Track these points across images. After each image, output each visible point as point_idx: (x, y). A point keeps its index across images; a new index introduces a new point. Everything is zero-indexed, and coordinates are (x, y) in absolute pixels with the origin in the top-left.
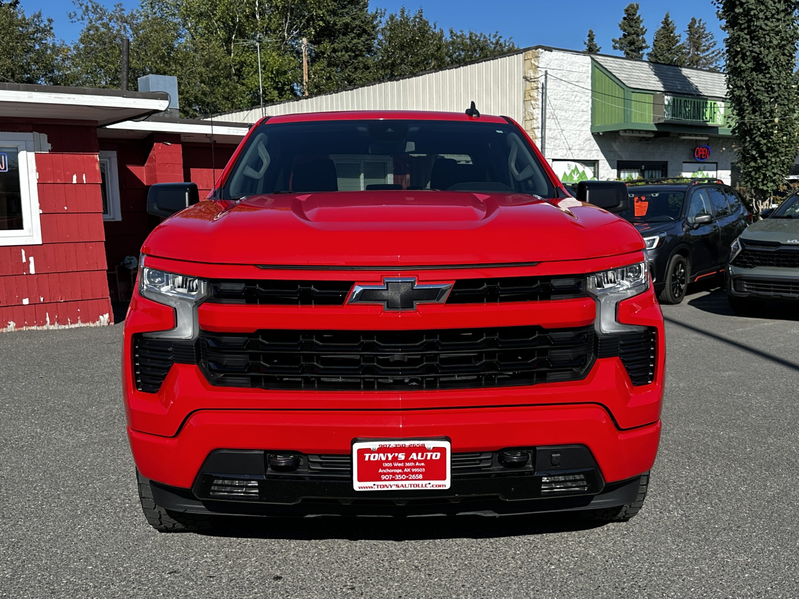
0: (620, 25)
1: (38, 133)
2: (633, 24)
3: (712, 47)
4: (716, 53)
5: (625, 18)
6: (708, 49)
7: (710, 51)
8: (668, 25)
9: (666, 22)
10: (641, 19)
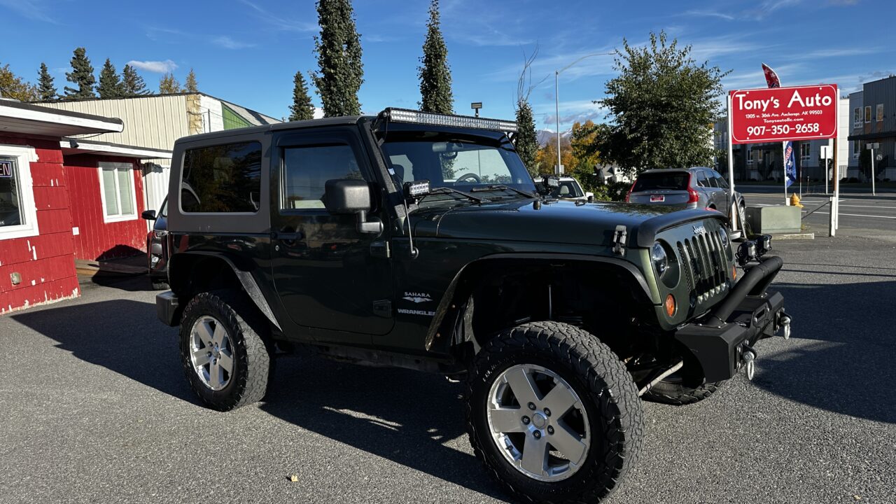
0: (71, 63)
2: (83, 63)
3: (143, 87)
4: (147, 92)
5: (74, 58)
6: (140, 89)
7: (142, 90)
8: (110, 67)
9: (107, 65)
10: (88, 60)
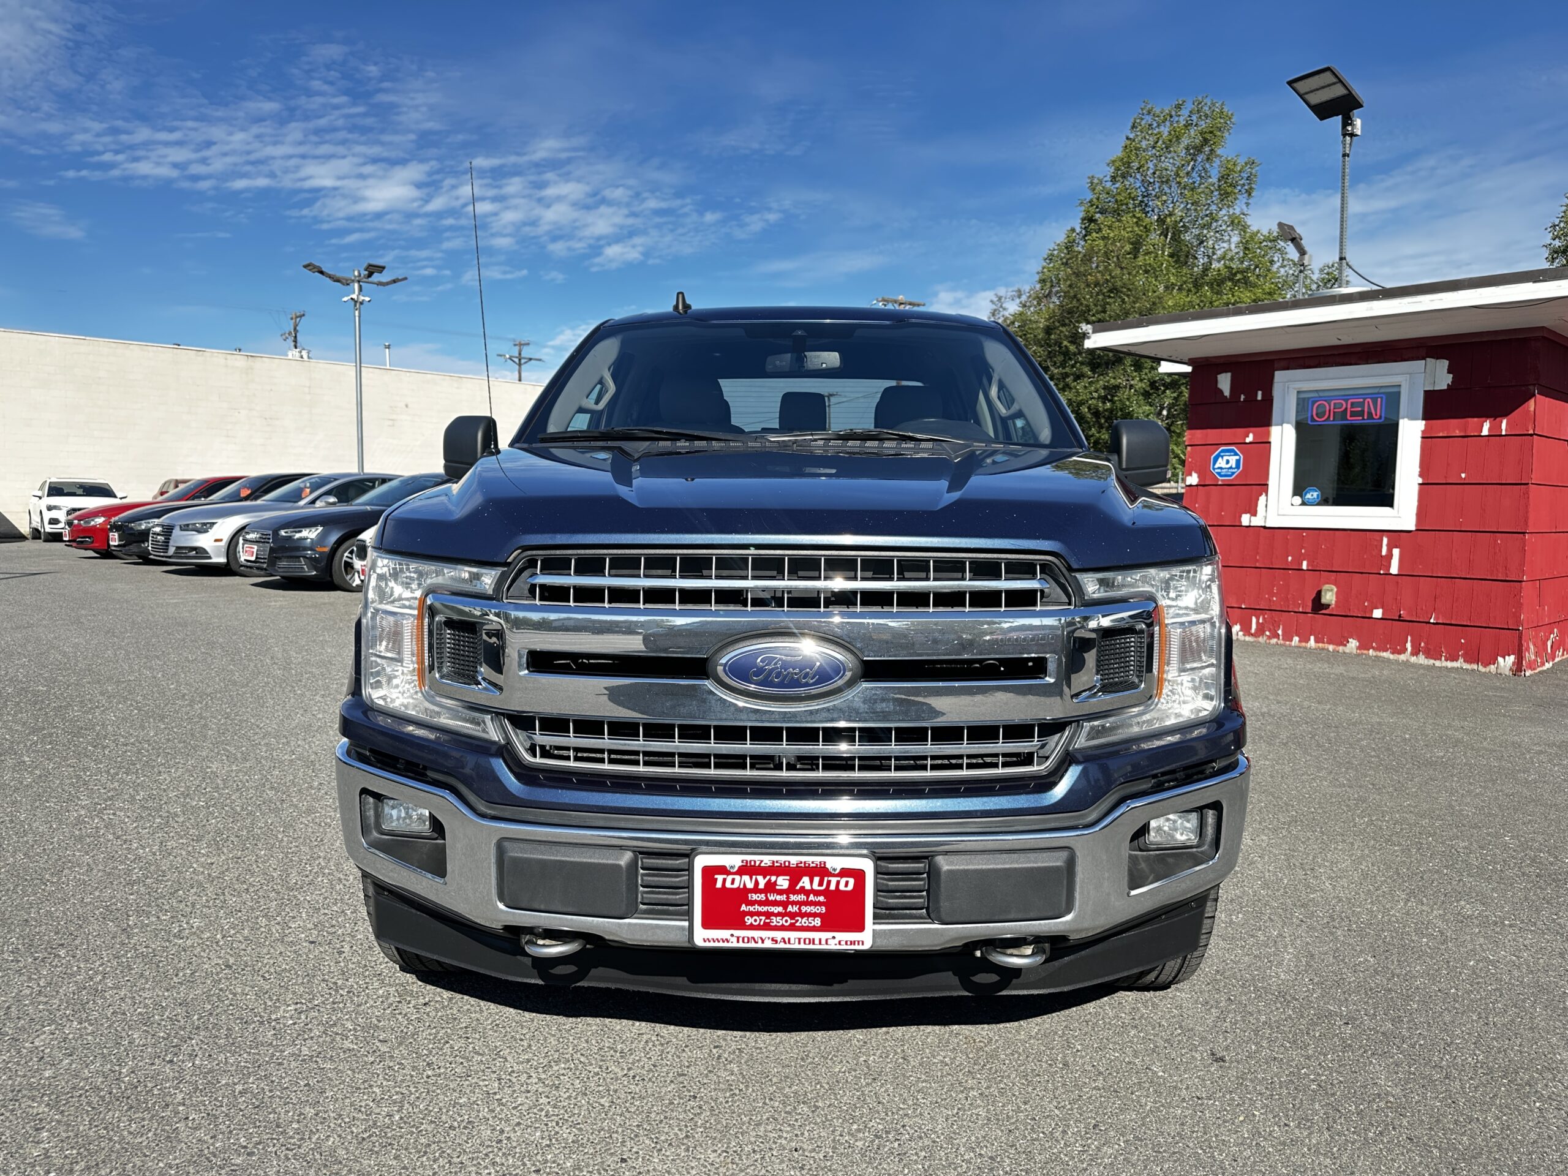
1: (1433, 360)
